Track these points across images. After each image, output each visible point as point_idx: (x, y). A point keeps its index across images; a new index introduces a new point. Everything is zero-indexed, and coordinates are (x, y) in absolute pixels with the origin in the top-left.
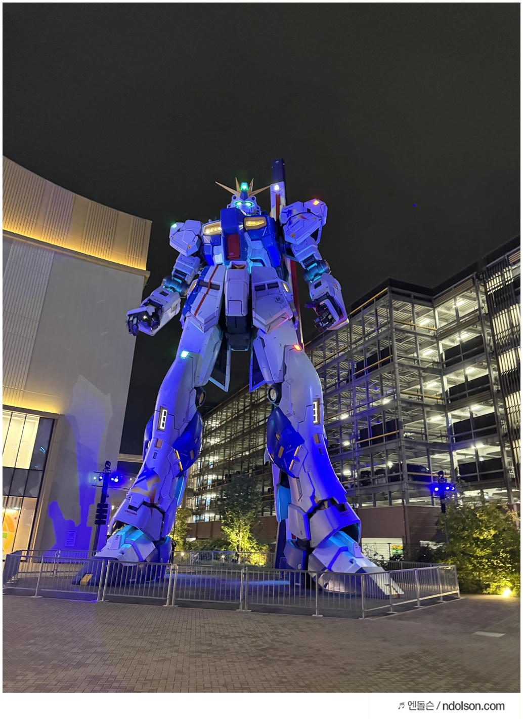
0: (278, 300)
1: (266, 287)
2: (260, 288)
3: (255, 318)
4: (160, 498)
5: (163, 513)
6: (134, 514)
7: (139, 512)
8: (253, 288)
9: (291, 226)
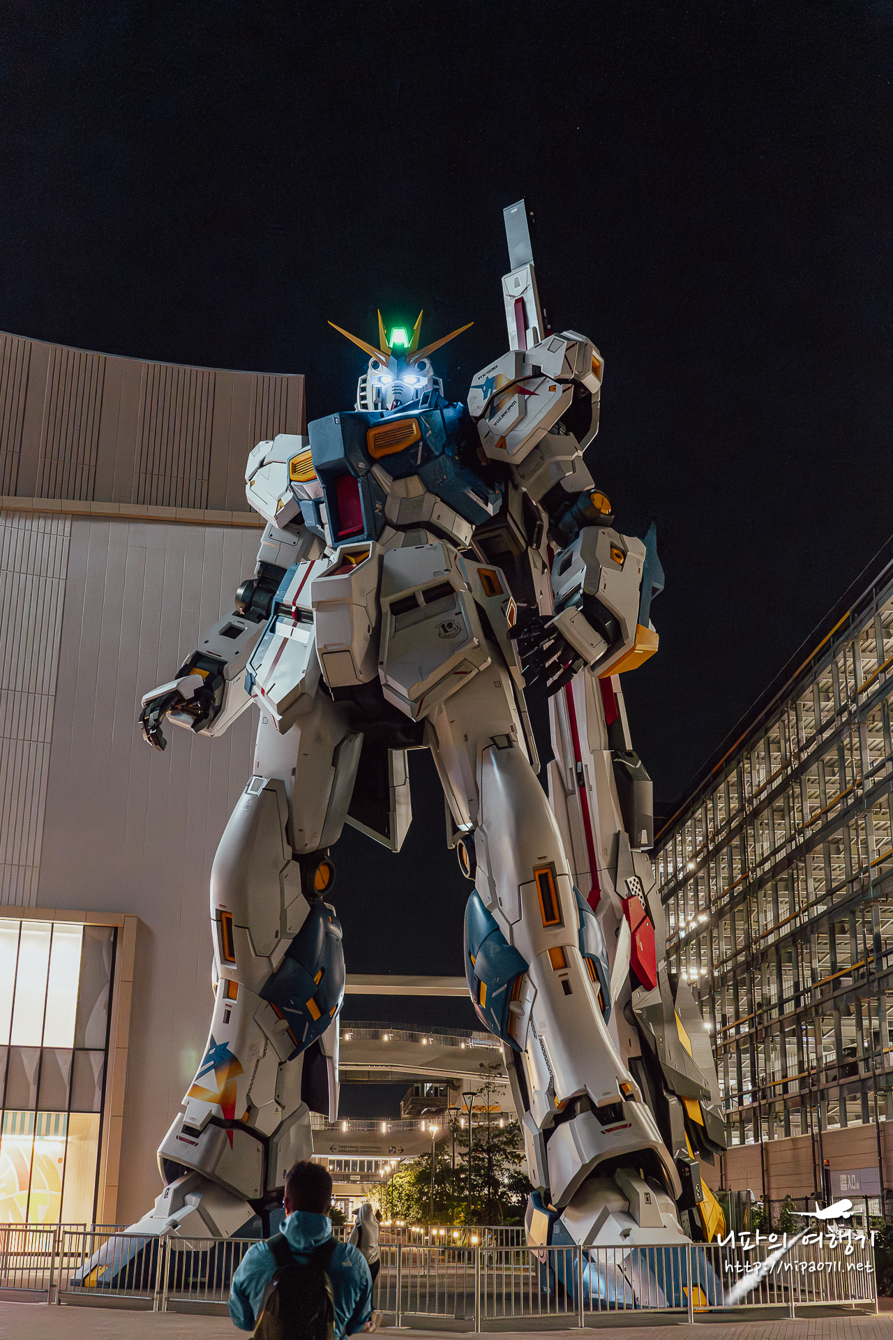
0: (446, 631)
1: (421, 599)
2: (404, 606)
3: (387, 686)
4: (251, 1108)
5: (266, 1141)
6: (192, 1143)
7: (204, 1139)
8: (386, 608)
9: (494, 420)
